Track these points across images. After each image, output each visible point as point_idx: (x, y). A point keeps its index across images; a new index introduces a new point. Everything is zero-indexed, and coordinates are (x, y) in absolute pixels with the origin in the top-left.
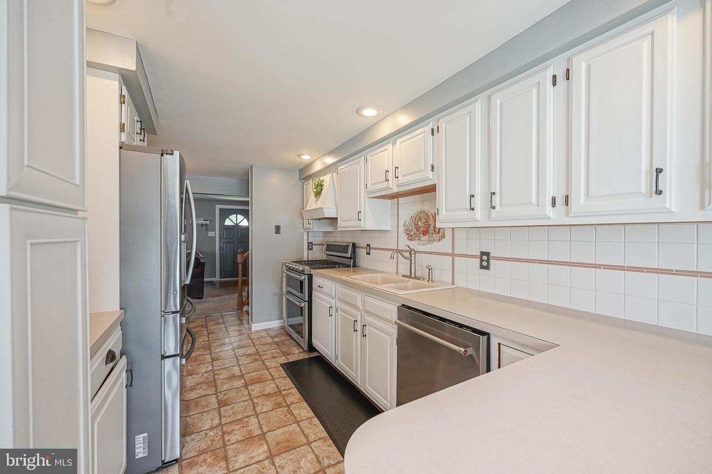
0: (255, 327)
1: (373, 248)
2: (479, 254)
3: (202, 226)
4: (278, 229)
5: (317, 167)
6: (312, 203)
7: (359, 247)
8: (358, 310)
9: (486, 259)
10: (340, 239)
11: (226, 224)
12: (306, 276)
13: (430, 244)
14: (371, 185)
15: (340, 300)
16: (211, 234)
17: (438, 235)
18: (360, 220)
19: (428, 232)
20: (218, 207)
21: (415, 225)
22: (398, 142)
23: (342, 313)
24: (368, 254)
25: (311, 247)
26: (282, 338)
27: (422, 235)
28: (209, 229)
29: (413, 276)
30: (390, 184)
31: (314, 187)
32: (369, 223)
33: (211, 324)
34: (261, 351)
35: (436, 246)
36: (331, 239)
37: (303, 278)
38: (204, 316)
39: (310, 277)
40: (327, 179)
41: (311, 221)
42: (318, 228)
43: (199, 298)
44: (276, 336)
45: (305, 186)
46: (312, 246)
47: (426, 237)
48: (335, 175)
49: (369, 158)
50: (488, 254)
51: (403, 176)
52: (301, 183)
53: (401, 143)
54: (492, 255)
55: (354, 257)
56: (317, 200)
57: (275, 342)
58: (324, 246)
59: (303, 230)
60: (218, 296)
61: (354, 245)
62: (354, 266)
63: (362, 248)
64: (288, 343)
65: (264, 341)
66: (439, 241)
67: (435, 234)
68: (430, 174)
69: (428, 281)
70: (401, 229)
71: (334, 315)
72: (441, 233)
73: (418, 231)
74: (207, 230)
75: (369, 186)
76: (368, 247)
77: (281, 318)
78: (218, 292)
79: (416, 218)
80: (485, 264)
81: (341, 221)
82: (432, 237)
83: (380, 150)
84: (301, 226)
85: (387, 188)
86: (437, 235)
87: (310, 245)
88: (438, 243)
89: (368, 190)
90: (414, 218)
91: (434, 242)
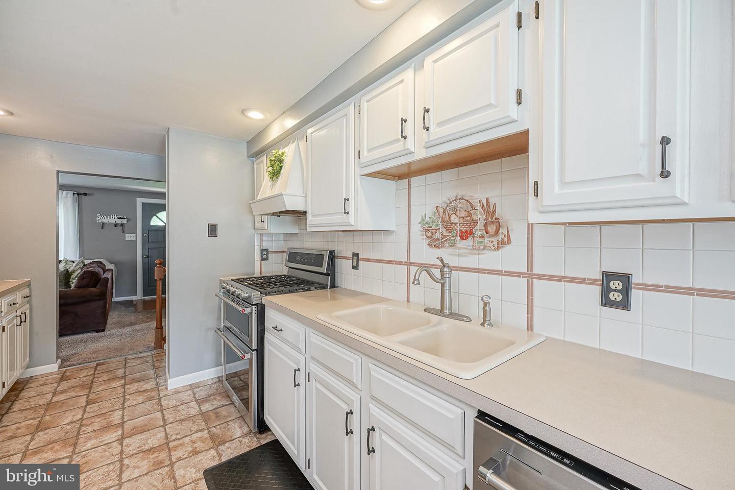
0: (174, 383)
1: (364, 260)
2: (598, 276)
3: (115, 226)
4: (213, 230)
5: (274, 133)
6: (266, 189)
7: (341, 257)
8: (355, 389)
9: (620, 287)
10: (310, 245)
11: (152, 224)
12: (254, 307)
13: (476, 254)
14: (369, 150)
15: (313, 358)
16: (129, 237)
17: (495, 239)
18: (348, 213)
19: (471, 233)
20: (139, 201)
21: (443, 221)
22: (428, 62)
23: (319, 386)
24: (355, 267)
25: (265, 257)
26: (217, 403)
27: (458, 238)
28: (126, 229)
29: (446, 312)
30: (410, 144)
31: (269, 165)
32: (362, 219)
33: (100, 380)
34: (174, 437)
35: (490, 259)
36: (297, 245)
37: (248, 310)
38: (94, 364)
39: (261, 310)
40: (289, 152)
41: (265, 218)
42: (276, 227)
43: (97, 331)
44: (206, 400)
45: (256, 166)
46: (267, 255)
47: (470, 241)
48: (302, 144)
49: (365, 106)
50: (626, 279)
51: (440, 124)
52: (250, 162)
53: (435, 61)
54: (634, 280)
55: (331, 272)
56: (273, 185)
57: (202, 414)
58: (285, 254)
59: (254, 231)
60: (132, 324)
61: (332, 255)
62: (333, 286)
63: (346, 258)
64: (224, 413)
65: (184, 412)
66: (498, 249)
67: (489, 237)
68: (513, 111)
69: (483, 324)
70: (416, 229)
71: (302, 385)
72: (501, 237)
73: (449, 232)
74: (123, 232)
75: (365, 154)
76: (355, 258)
77: (218, 364)
78: (133, 318)
79: (445, 210)
80: (616, 297)
81: (313, 216)
82: (481, 242)
83: (390, 85)
84: (250, 225)
85: (404, 153)
86: (492, 239)
87: (265, 253)
88: (496, 253)
89: (362, 160)
90: (441, 210)
91: (483, 252)
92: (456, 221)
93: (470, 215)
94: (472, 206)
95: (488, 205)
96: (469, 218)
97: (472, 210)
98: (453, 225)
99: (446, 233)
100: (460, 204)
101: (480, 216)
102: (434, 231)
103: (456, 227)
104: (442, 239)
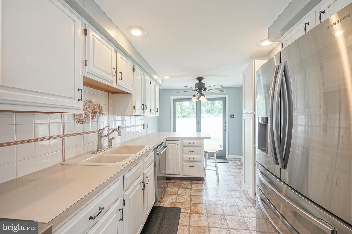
92: (90, 111)
93: (94, 109)
94: (95, 106)
95: (100, 107)
96: (94, 110)
97: (95, 107)
98: (89, 113)
99: (86, 117)
100: (91, 104)
101: (97, 110)
102: (80, 115)
103: (90, 114)
104: (84, 119)
